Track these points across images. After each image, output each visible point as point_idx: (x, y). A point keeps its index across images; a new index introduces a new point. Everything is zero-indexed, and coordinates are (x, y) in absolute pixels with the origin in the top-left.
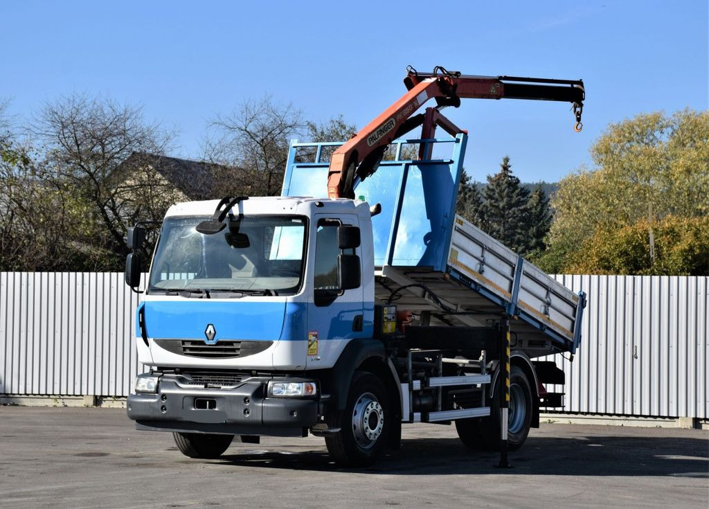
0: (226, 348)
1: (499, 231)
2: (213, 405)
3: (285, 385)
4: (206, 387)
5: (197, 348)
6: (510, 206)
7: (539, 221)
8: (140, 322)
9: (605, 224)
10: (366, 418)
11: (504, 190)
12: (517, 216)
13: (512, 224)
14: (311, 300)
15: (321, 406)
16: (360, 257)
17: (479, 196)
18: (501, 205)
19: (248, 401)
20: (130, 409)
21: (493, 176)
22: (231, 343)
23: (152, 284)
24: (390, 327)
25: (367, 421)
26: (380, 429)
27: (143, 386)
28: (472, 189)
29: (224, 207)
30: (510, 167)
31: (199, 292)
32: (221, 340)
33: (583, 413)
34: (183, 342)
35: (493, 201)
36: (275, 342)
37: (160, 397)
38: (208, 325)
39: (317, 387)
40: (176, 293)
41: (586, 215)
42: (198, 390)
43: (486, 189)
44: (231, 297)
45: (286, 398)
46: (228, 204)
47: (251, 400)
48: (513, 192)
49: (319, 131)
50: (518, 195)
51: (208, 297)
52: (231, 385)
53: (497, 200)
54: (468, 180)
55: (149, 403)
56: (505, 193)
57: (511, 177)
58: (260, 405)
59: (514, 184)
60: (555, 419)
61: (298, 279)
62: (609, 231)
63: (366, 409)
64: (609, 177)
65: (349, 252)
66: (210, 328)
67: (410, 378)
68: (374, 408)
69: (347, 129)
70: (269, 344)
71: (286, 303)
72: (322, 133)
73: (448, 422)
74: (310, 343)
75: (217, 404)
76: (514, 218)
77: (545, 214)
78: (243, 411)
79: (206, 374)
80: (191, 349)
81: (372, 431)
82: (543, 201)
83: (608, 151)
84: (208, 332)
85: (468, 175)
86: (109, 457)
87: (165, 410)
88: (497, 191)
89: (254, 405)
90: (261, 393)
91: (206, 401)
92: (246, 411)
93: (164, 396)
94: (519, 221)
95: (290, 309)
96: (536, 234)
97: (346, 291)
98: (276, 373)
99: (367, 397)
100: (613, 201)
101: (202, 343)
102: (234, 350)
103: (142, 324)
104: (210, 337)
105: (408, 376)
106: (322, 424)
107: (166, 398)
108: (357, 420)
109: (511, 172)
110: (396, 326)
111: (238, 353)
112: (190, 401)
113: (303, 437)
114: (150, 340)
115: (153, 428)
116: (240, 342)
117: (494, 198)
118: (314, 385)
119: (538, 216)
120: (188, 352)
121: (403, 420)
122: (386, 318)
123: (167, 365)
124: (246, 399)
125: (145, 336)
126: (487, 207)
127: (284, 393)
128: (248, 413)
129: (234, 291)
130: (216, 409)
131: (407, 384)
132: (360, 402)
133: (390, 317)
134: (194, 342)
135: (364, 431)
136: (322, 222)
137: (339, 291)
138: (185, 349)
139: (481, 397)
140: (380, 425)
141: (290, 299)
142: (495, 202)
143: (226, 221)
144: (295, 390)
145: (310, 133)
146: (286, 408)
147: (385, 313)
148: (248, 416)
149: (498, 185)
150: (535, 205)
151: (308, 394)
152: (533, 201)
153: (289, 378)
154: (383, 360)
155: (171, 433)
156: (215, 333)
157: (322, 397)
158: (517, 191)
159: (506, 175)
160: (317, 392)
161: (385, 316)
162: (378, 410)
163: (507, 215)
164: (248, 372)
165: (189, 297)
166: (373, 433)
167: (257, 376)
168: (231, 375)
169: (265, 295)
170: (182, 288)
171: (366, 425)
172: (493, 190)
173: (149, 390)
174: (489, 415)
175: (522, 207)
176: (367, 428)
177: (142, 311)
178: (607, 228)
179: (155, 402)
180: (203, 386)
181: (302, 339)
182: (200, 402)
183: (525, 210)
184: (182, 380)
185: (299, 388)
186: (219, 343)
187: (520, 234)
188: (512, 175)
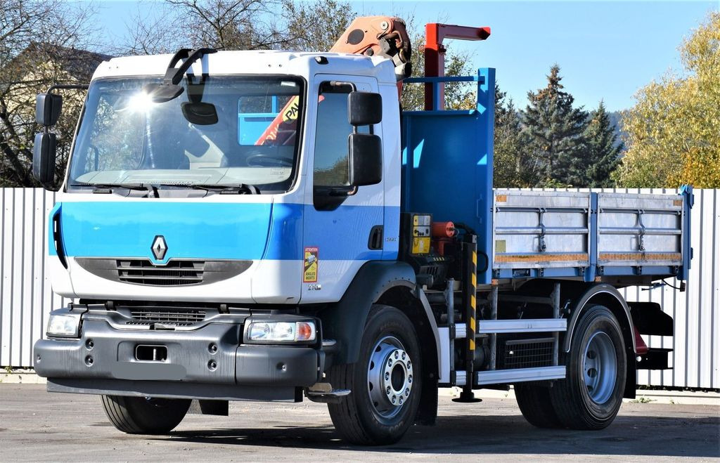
0: (182, 271)
1: (544, 170)
2: (162, 354)
3: (271, 325)
4: (152, 328)
5: (140, 271)
6: (560, 135)
7: (601, 156)
8: (54, 233)
9: (699, 153)
10: (388, 373)
11: (552, 112)
12: (569, 150)
13: (563, 160)
14: (309, 201)
15: (323, 357)
16: (381, 137)
17: (517, 120)
18: (548, 133)
19: (215, 349)
20: (38, 361)
21: (536, 93)
22: (189, 264)
23: (73, 176)
24: (421, 246)
25: (390, 377)
26: (408, 389)
27: (59, 328)
28: (508, 110)
29: (180, 64)
30: (560, 79)
31: (142, 188)
32: (175, 259)
33: (690, 389)
34: (119, 262)
35: (536, 127)
36: (256, 262)
37: (84, 342)
38: (157, 237)
39: (317, 328)
40: (108, 190)
41: (672, 141)
42: (141, 333)
43: (526, 111)
44: (190, 196)
45: (272, 344)
46: (186, 59)
47: (219, 348)
48: (564, 115)
49: (298, 10)
50: (571, 119)
51: (157, 195)
52: (189, 325)
53: (542, 127)
54: (501, 98)
55: (68, 352)
56: (553, 117)
57: (561, 94)
58: (233, 354)
59: (565, 103)
60: (651, 398)
61: (290, 170)
62: (705, 163)
63: (388, 359)
64: (706, 87)
65: (364, 130)
66: (160, 241)
67: (452, 321)
68: (400, 358)
69: (338, 8)
70: (246, 265)
71: (272, 204)
72: (303, 13)
73: (503, 387)
74: (307, 264)
75: (169, 353)
76: (566, 151)
77: (609, 148)
78: (207, 363)
79: (152, 310)
80: (130, 272)
81: (396, 393)
82: (607, 129)
83: (704, 50)
84: (155, 247)
85: (501, 90)
86: (7, 432)
87: (91, 361)
88: (542, 113)
89: (223, 355)
90: (234, 337)
91: (153, 348)
92: (211, 363)
93: (89, 342)
94: (574, 155)
95: (279, 213)
96: (595, 175)
97: (360, 188)
98: (257, 308)
99: (389, 342)
100: (710, 121)
101: (147, 263)
102: (194, 274)
103: (58, 236)
104: (159, 254)
105: (448, 316)
106: (325, 384)
107: (92, 345)
108: (373, 376)
109: (562, 87)
110: (432, 244)
111: (200, 277)
112: (128, 349)
113: (296, 401)
114: (70, 260)
115: (73, 389)
116: (203, 262)
117: (537, 124)
118: (312, 326)
119: (599, 150)
120: (126, 276)
121: (440, 381)
122: (416, 231)
123: (93, 296)
124: (211, 346)
125: (61, 254)
126: (528, 136)
127: (269, 337)
128: (215, 366)
129: (195, 187)
130: (168, 361)
131: (447, 329)
132: (379, 349)
133: (422, 230)
134: (134, 263)
135: (385, 393)
136: (325, 88)
137: (350, 188)
138: (121, 272)
139: (552, 351)
140: (407, 384)
141: (279, 198)
142: (539, 129)
143: (183, 84)
144: (285, 332)
145: (286, 13)
146: (271, 359)
147: (415, 224)
148: (214, 370)
149: (543, 105)
150: (595, 133)
151: (304, 339)
152: (591, 129)
153: (274, 316)
154: (412, 292)
155: (99, 397)
156: (167, 248)
157: (324, 344)
158: (570, 114)
159: (554, 92)
160: (318, 335)
161: (415, 228)
162: (406, 362)
163: (556, 146)
164: (215, 306)
165: (128, 195)
166: (398, 396)
167: (228, 311)
168: (189, 311)
169: (240, 193)
170: (118, 182)
171: (388, 383)
172: (536, 112)
173: (67, 333)
174: (565, 377)
175: (577, 137)
176: (389, 387)
177: (57, 217)
178: (702, 158)
179: (76, 351)
180: (148, 327)
181: (295, 257)
182: (143, 350)
183: (581, 140)
184: (116, 318)
185: (291, 330)
186: (172, 264)
187: (574, 173)
188: (563, 91)
